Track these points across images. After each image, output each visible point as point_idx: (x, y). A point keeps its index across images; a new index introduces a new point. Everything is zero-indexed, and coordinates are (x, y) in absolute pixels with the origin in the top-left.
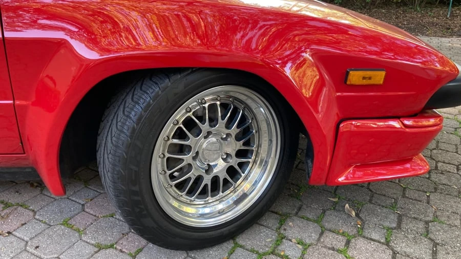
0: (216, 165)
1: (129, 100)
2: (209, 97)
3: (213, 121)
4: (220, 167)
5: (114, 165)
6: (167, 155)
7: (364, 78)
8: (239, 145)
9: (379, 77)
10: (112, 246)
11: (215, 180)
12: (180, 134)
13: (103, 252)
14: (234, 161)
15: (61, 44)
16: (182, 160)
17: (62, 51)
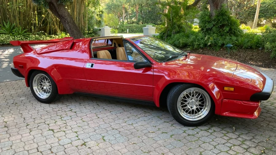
0: (194, 107)
1: (174, 88)
2: (192, 90)
3: (193, 96)
4: (195, 108)
5: (170, 100)
6: (181, 101)
7: (228, 89)
8: (200, 103)
9: (232, 89)
10: (168, 122)
11: (193, 110)
12: (184, 97)
13: (165, 123)
14: (198, 107)
15: (163, 76)
16: (185, 103)
17: (163, 78)
